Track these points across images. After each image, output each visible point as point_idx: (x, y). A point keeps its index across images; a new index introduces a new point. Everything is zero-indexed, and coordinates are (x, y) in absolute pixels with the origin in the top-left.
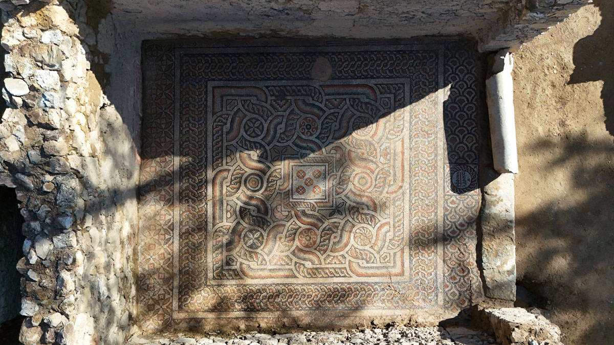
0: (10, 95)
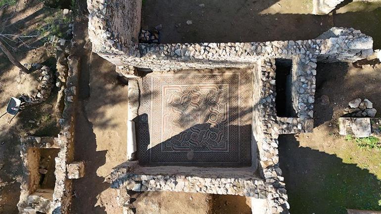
0: (276, 142)
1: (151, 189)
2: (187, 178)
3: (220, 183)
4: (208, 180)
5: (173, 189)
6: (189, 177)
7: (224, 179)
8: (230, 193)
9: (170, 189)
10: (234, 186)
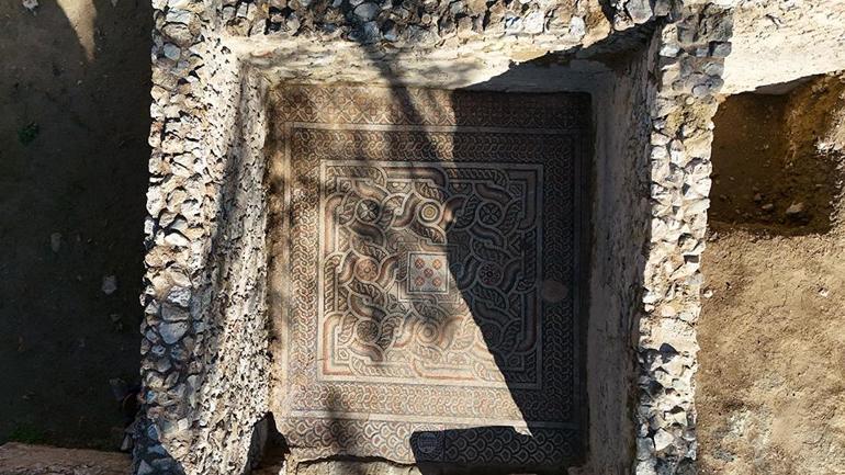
1: (689, 445)
2: (647, 308)
3: (669, 184)
4: (658, 230)
5: (689, 361)
6: (645, 300)
7: (653, 171)
8: (704, 149)
9: (689, 374)
10: (679, 136)
